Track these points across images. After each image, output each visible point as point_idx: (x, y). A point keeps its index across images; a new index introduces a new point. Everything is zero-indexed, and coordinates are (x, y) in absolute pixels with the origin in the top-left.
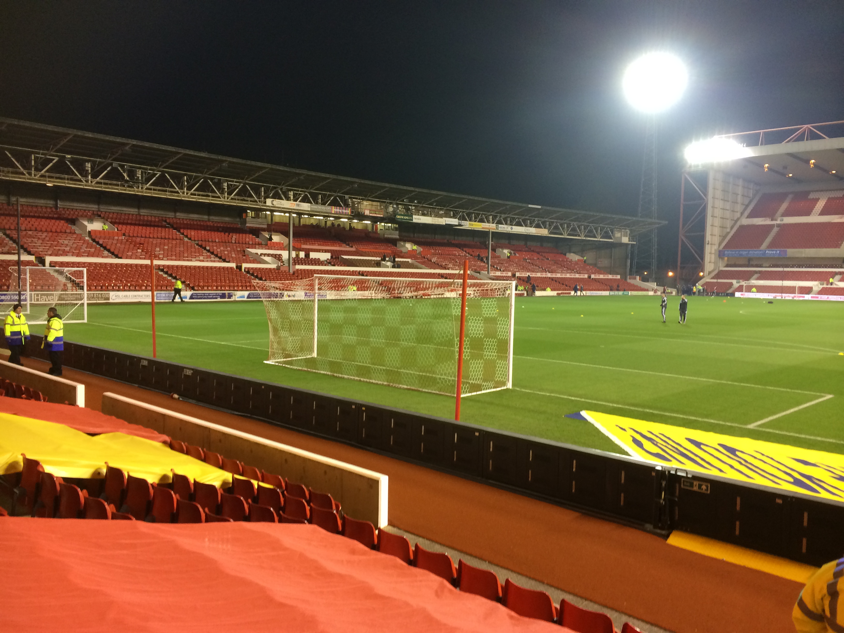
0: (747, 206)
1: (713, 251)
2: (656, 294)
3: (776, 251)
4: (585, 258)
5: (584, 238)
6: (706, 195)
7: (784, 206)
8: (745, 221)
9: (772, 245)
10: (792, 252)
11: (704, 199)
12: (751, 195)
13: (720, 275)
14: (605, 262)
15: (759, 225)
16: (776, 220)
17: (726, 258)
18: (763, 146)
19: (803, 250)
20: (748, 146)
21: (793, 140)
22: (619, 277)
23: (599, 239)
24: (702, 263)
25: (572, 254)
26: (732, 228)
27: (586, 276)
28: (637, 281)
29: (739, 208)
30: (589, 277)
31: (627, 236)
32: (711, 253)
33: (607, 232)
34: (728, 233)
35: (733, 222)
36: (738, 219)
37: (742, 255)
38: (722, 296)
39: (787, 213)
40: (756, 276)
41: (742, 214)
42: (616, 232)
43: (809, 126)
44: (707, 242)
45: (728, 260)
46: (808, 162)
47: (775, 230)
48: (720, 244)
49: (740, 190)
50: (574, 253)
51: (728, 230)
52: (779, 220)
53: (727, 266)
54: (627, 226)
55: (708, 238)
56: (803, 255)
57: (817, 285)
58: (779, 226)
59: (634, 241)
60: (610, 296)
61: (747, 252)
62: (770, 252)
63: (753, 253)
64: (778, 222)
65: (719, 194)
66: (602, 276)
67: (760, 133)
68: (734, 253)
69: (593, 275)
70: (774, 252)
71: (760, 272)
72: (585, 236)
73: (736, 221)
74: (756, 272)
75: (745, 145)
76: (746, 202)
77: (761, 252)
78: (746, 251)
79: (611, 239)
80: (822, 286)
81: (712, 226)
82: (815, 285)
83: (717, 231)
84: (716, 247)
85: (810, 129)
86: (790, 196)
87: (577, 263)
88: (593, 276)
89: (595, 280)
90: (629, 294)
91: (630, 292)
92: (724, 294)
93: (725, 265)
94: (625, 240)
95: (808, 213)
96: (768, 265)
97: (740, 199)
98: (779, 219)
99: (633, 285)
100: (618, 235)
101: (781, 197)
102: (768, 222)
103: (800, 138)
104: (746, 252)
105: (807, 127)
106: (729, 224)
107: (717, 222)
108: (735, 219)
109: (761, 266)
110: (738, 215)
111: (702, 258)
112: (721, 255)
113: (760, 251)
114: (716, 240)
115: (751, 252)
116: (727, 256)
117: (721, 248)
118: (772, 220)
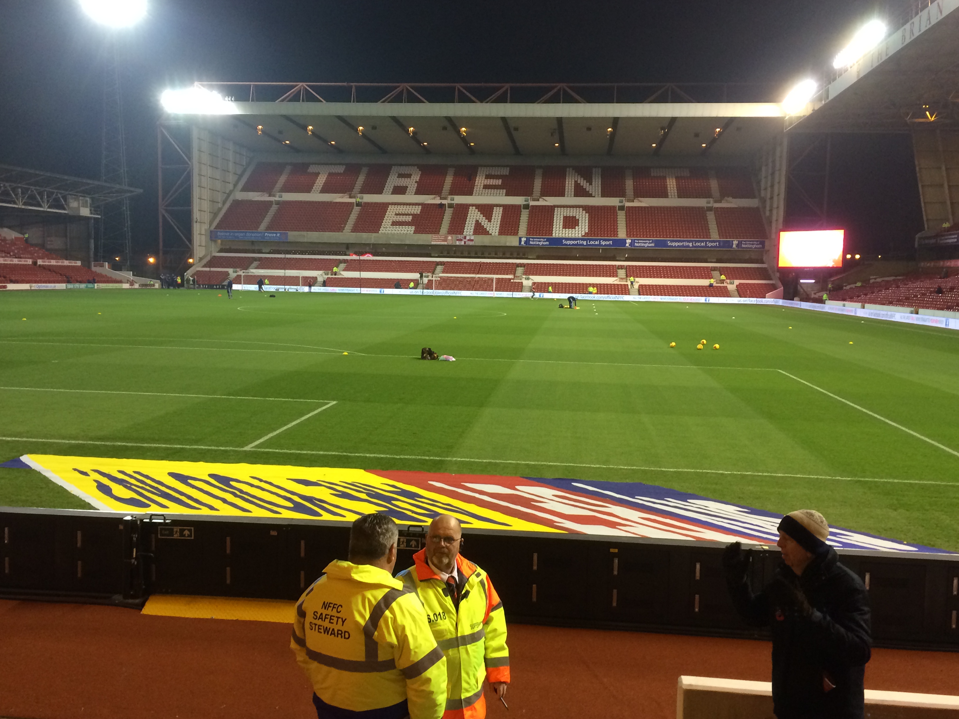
0: (241, 176)
1: (203, 232)
2: (133, 287)
3: (276, 233)
4: (27, 236)
5: (23, 207)
6: (190, 158)
7: (282, 180)
8: (240, 196)
9: (271, 227)
10: (293, 236)
11: (188, 164)
12: (244, 163)
13: (214, 262)
14: (57, 243)
15: (256, 201)
16: (274, 196)
17: (219, 241)
18: (253, 102)
19: (305, 233)
20: (236, 100)
21: (288, 99)
22: (79, 263)
23: (45, 208)
24: (190, 246)
25: (6, 230)
26: (224, 203)
27: (30, 262)
28: (106, 269)
29: (231, 178)
30: (35, 263)
31: (87, 207)
32: (200, 234)
33: (57, 200)
34: (220, 209)
35: (225, 195)
36: (231, 192)
37: (237, 237)
38: (217, 288)
39: (286, 189)
40: (256, 264)
41: (235, 186)
42: (71, 201)
43: (304, 84)
44: (195, 220)
45: (221, 244)
46: (305, 128)
47: (274, 208)
48: (210, 225)
49: (231, 156)
51: (220, 205)
52: (277, 196)
53: (221, 251)
54: (86, 193)
55: (196, 215)
56: (306, 240)
58: (278, 203)
59: (98, 215)
60: (67, 290)
61: (244, 234)
62: (270, 235)
63: (251, 235)
64: (277, 199)
65: (206, 158)
66: (53, 262)
67: (250, 85)
68: (228, 234)
69: (41, 260)
70: (274, 235)
71: (260, 259)
72: (25, 204)
73: (229, 195)
74: (255, 259)
75: (232, 99)
76: (240, 171)
77: (259, 235)
78: (243, 232)
79: (64, 209)
80: (327, 276)
81: (200, 198)
82: (319, 274)
83: (206, 206)
84: (206, 227)
85: (306, 88)
86: (288, 168)
88: (40, 262)
89: (43, 267)
91: (96, 285)
92: (219, 287)
93: (218, 250)
94: (85, 212)
95: (308, 189)
96: (268, 251)
97: (231, 165)
98: (278, 194)
99: (101, 275)
100: (74, 204)
101: (278, 169)
102: (265, 198)
103: (296, 98)
104: (242, 235)
105: (301, 86)
106: (220, 198)
107: (206, 194)
108: (227, 192)
109: (260, 252)
110: (231, 187)
111: (190, 239)
112: (213, 236)
113: (259, 233)
114: (206, 217)
115: (248, 234)
116: (219, 239)
117: (212, 228)
118: (269, 196)
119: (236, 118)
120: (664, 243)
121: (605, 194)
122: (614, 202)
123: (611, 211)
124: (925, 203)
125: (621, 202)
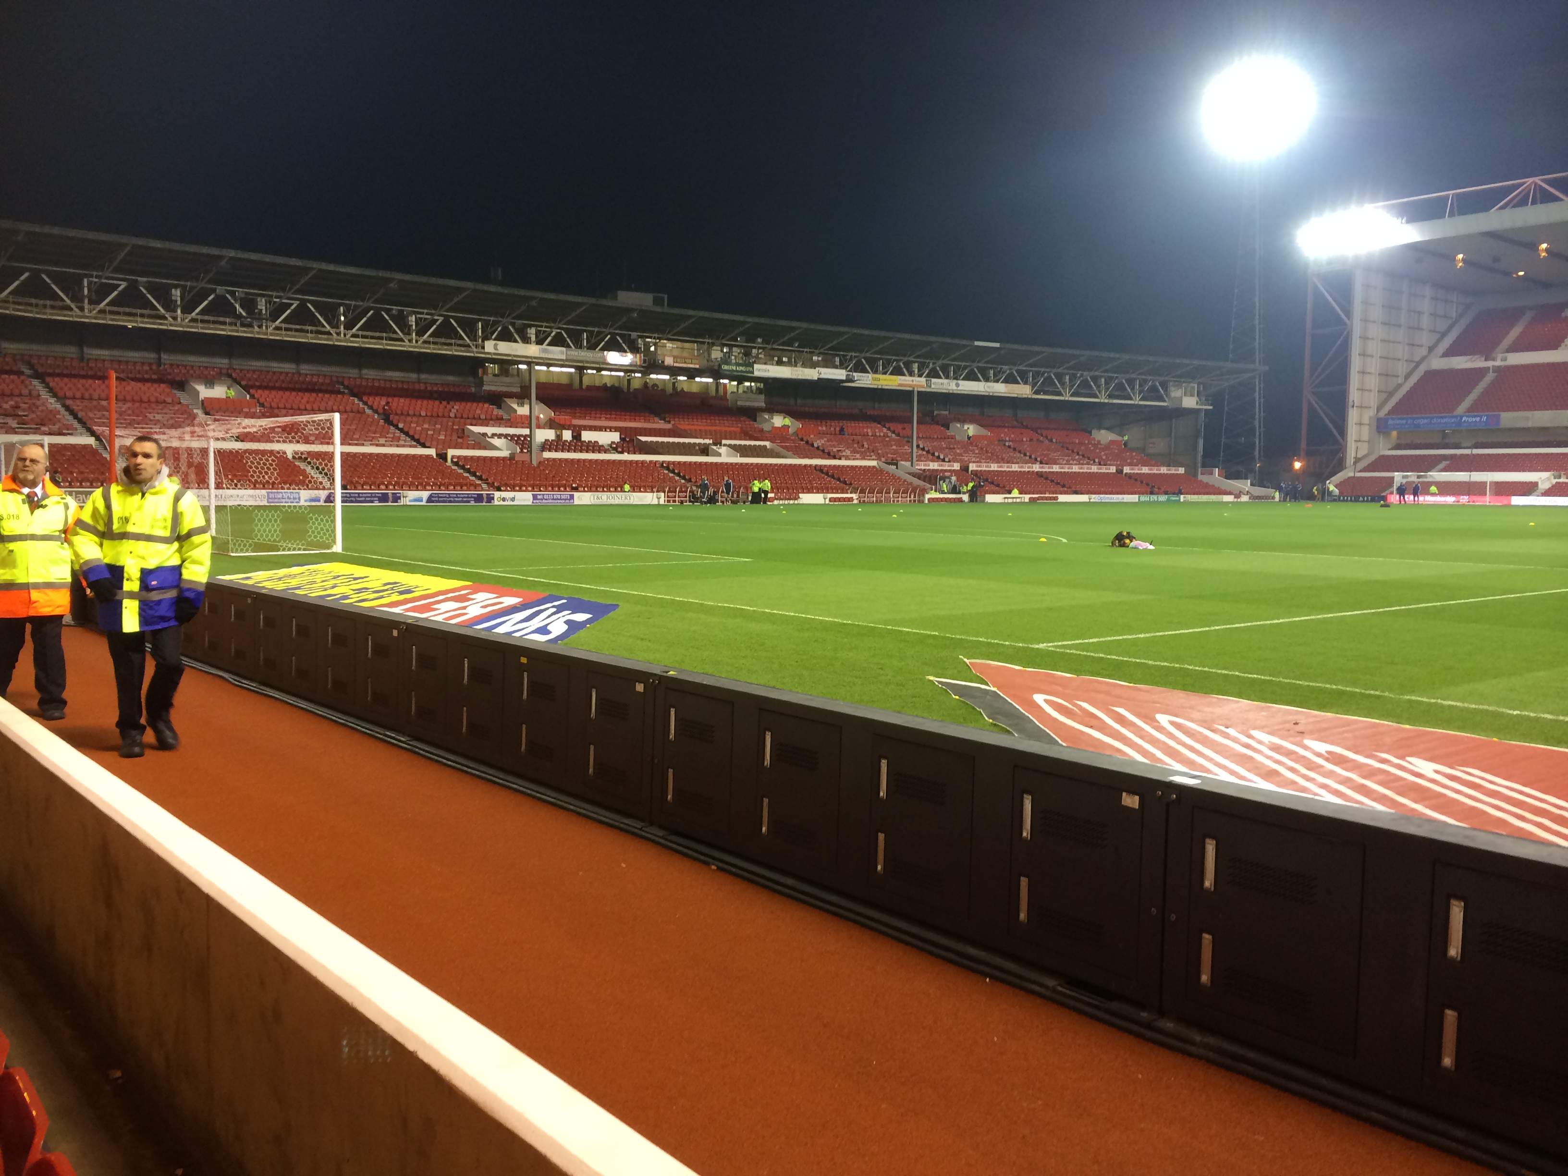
0: (1443, 335)
1: (1366, 420)
2: (1239, 500)
3: (1481, 417)
4: (1126, 438)
5: (1106, 401)
6: (1348, 313)
7: (1515, 332)
8: (1438, 363)
9: (1473, 409)
10: (1509, 419)
11: (1345, 324)
12: (1454, 315)
13: (1379, 463)
15: (1462, 370)
16: (1494, 359)
17: (1394, 433)
18: (1453, 219)
19: (1529, 414)
20: (1408, 222)
21: (1511, 205)
22: (1181, 470)
23: (1136, 401)
24: (1341, 441)
25: (1103, 432)
26: (1407, 377)
27: (1113, 469)
28: (1216, 477)
29: (1425, 338)
30: (1120, 471)
31: (1192, 395)
32: (1360, 424)
33: (1154, 389)
34: (1399, 386)
35: (1414, 364)
36: (1423, 359)
37: (1418, 426)
38: (1363, 501)
39: (1518, 346)
40: (1444, 464)
41: (1431, 349)
42: (1173, 389)
43: (1537, 179)
44: (1351, 404)
45: (1398, 438)
46: (1534, 247)
47: (1490, 377)
48: (1379, 409)
49: (1426, 306)
50: (1108, 429)
51: (1400, 380)
52: (1499, 359)
53: (1398, 447)
54: (1190, 376)
55: (1354, 395)
56: (1530, 424)
57: (1548, 479)
58: (1497, 369)
59: (1209, 405)
60: (1139, 503)
61: (1429, 420)
62: (1470, 420)
63: (1444, 422)
64: (1498, 363)
65: (1376, 313)
66: (1145, 470)
67: (1447, 197)
68: (1404, 422)
69: (1128, 468)
70: (1478, 419)
71: (1452, 457)
72: (1110, 396)
73: (1418, 364)
74: (1444, 457)
75: (1404, 221)
76: (1442, 326)
77: (1453, 420)
78: (1427, 418)
79: (1165, 401)
80: (1554, 481)
81: (1363, 373)
82: (1543, 478)
83: (1373, 382)
84: (1372, 412)
85: (1541, 186)
86: (1529, 315)
87: (1107, 447)
88: (1127, 470)
89: (1130, 476)
90: (1182, 500)
91: (1182, 496)
92: (1368, 499)
93: (1390, 446)
94: (1190, 402)
95: (1555, 345)
96: (1470, 445)
97: (1426, 321)
98: (1500, 356)
99: (1207, 485)
100: (1176, 393)
101: (1511, 316)
102: (1478, 363)
103: (1522, 202)
104: (1426, 421)
105: (1533, 182)
106: (1402, 369)
107: (1374, 366)
108: (1417, 359)
109: (1458, 446)
110: (1424, 351)
111: (1342, 431)
112: (1381, 427)
113: (1453, 417)
114: (1373, 400)
115: (1435, 420)
116: (1394, 429)
117: (1382, 414)
118: (1486, 360)
119: (1414, 247)
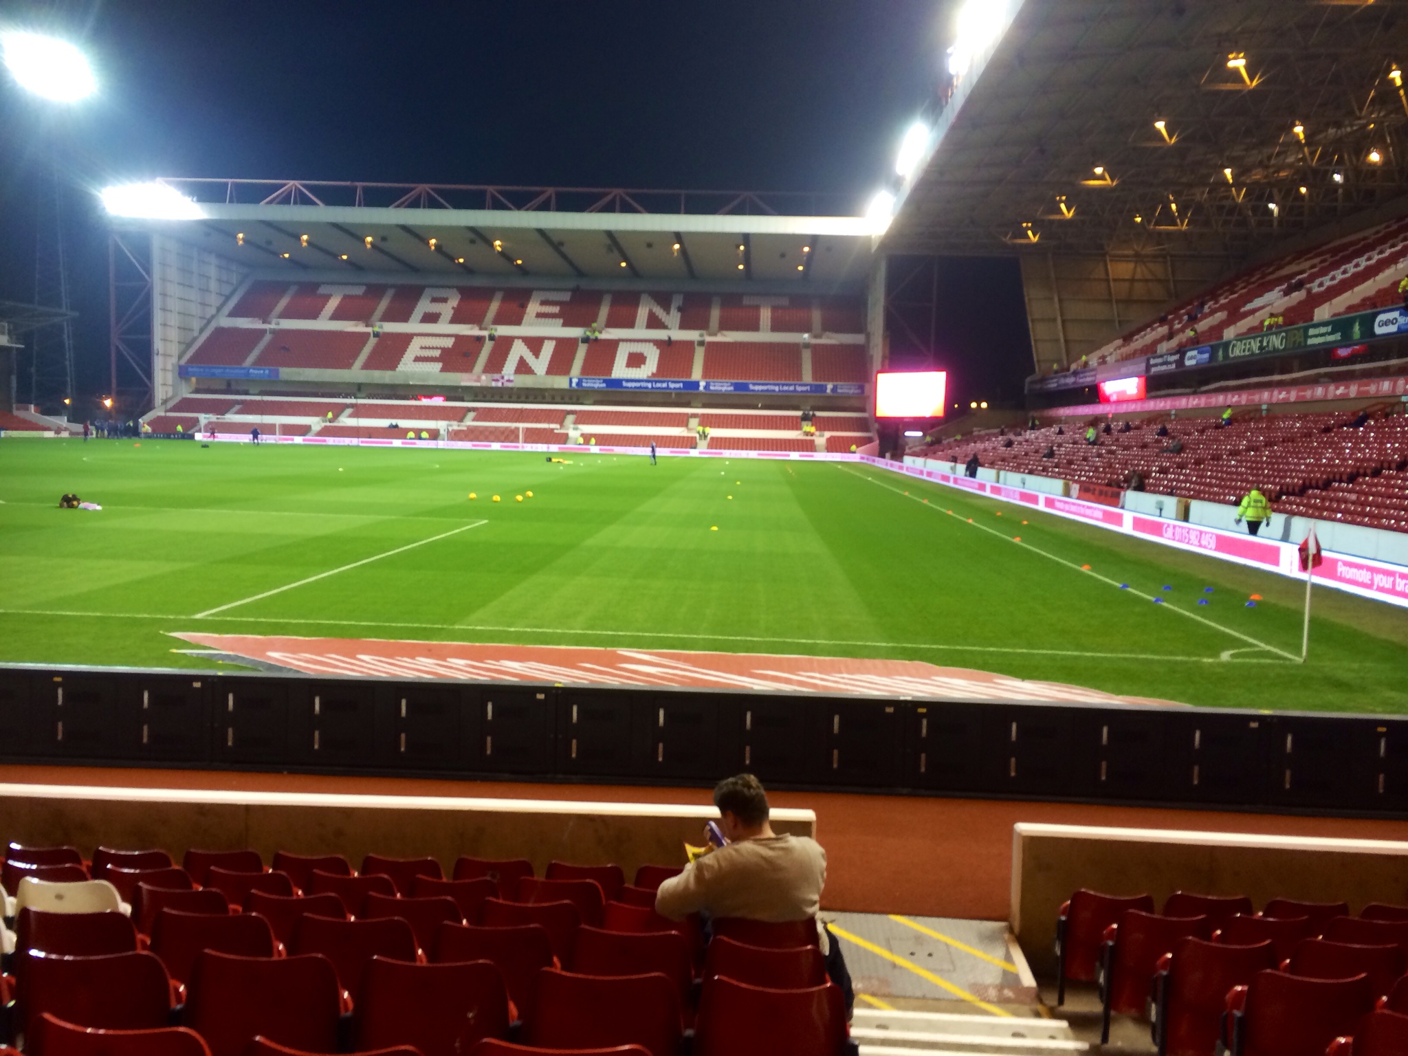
0: (228, 298)
1: (169, 367)
3: (264, 370)
6: (148, 272)
7: (283, 303)
8: (226, 322)
9: (259, 362)
10: (286, 373)
11: (146, 281)
12: (235, 282)
13: (185, 405)
15: (245, 330)
16: (270, 323)
17: (194, 379)
18: (231, 205)
19: (301, 370)
24: (149, 384)
26: (202, 330)
28: (32, 412)
29: (214, 300)
31: (5, 334)
32: (164, 370)
34: (195, 339)
35: (205, 321)
37: (213, 374)
39: (286, 315)
40: (237, 407)
41: (219, 309)
43: (297, 183)
44: (156, 352)
45: (198, 383)
46: (297, 237)
47: (268, 338)
48: (180, 357)
49: (212, 272)
51: (196, 334)
52: (273, 323)
53: (197, 391)
55: (158, 345)
56: (302, 379)
58: (273, 332)
59: (20, 344)
61: (222, 370)
62: (256, 372)
63: (233, 372)
64: (273, 326)
65: (173, 274)
67: (226, 184)
68: (202, 370)
70: (262, 372)
71: (242, 402)
73: (209, 322)
74: (236, 402)
76: (227, 290)
77: (242, 371)
78: (221, 368)
81: (165, 325)
83: (174, 334)
84: (174, 360)
85: (300, 190)
86: (293, 289)
91: (3, 432)
93: (191, 390)
94: (2, 340)
95: (314, 315)
96: (256, 392)
97: (213, 285)
98: (274, 321)
99: (21, 420)
101: (279, 289)
102: (256, 324)
103: (285, 200)
104: (220, 370)
105: (293, 185)
106: (196, 325)
107: (174, 320)
108: (208, 316)
109: (247, 393)
110: (213, 311)
111: (150, 376)
112: (182, 373)
113: (242, 369)
114: (174, 349)
115: (227, 370)
116: (194, 376)
117: (183, 362)
118: (263, 323)
119: (204, 223)
120: (744, 387)
121: (684, 326)
122: (692, 335)
123: (689, 346)
124: (1035, 341)
125: (701, 335)
